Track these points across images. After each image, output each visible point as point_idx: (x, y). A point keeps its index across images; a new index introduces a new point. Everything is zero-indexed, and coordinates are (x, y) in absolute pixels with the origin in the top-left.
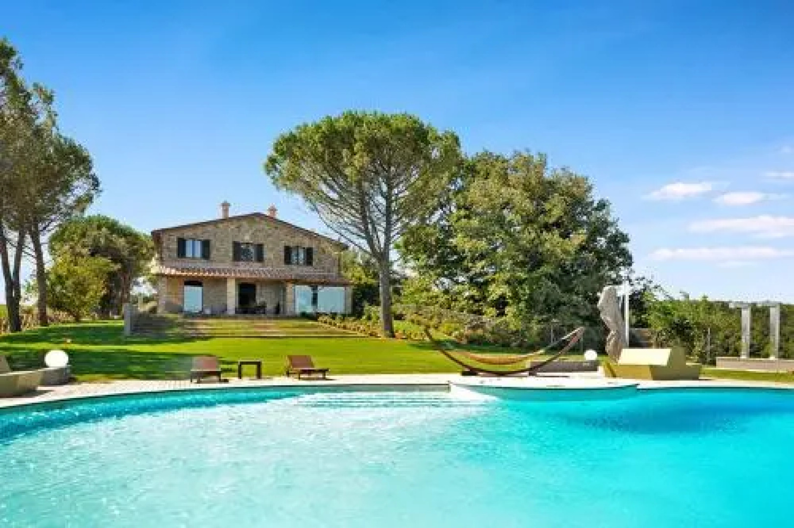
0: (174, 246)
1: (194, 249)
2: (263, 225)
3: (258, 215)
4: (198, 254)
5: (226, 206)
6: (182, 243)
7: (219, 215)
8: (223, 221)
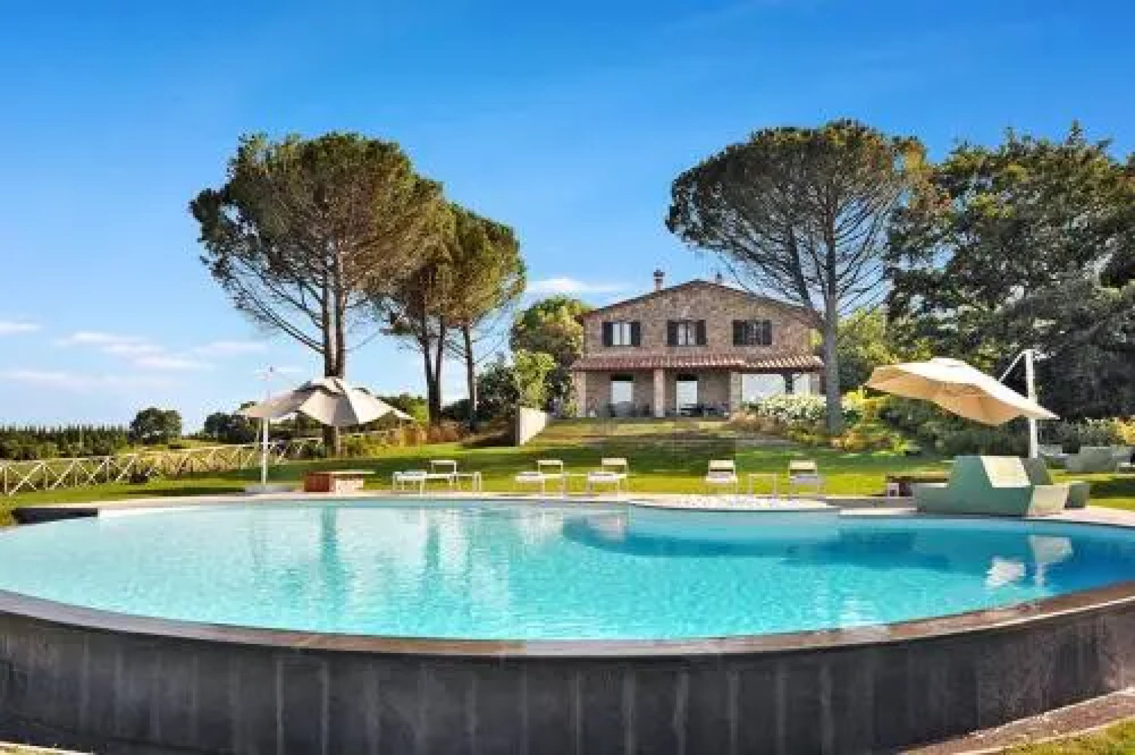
0: (599, 332)
1: (622, 334)
2: (705, 295)
3: (697, 283)
4: (627, 341)
5: (658, 275)
6: (608, 327)
7: (651, 288)
8: (654, 295)
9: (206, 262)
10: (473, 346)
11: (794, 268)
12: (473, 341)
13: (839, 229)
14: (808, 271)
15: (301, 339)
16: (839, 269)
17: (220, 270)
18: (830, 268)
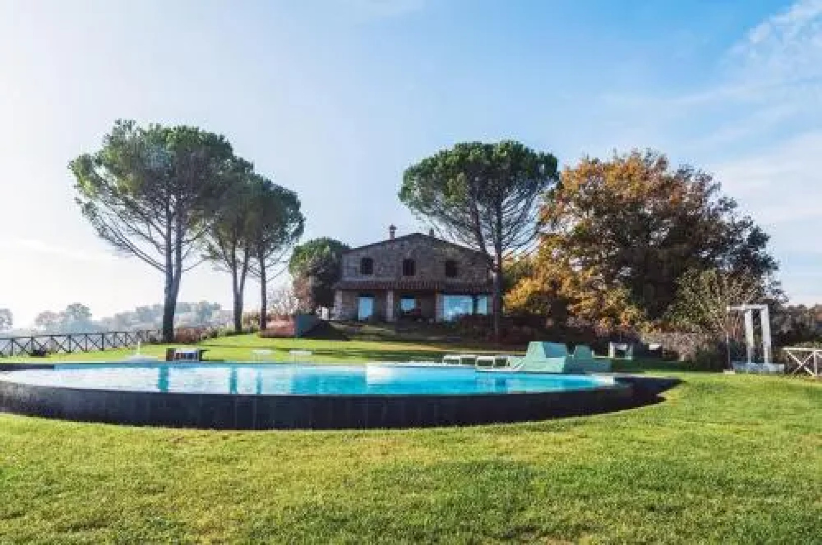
0: (353, 264)
2: (422, 243)
3: (417, 235)
5: (392, 229)
8: (390, 242)
9: (80, 202)
10: (267, 271)
11: (477, 230)
12: (267, 267)
13: (505, 207)
14: (484, 232)
15: (149, 262)
16: (505, 231)
17: (89, 209)
18: (499, 232)
